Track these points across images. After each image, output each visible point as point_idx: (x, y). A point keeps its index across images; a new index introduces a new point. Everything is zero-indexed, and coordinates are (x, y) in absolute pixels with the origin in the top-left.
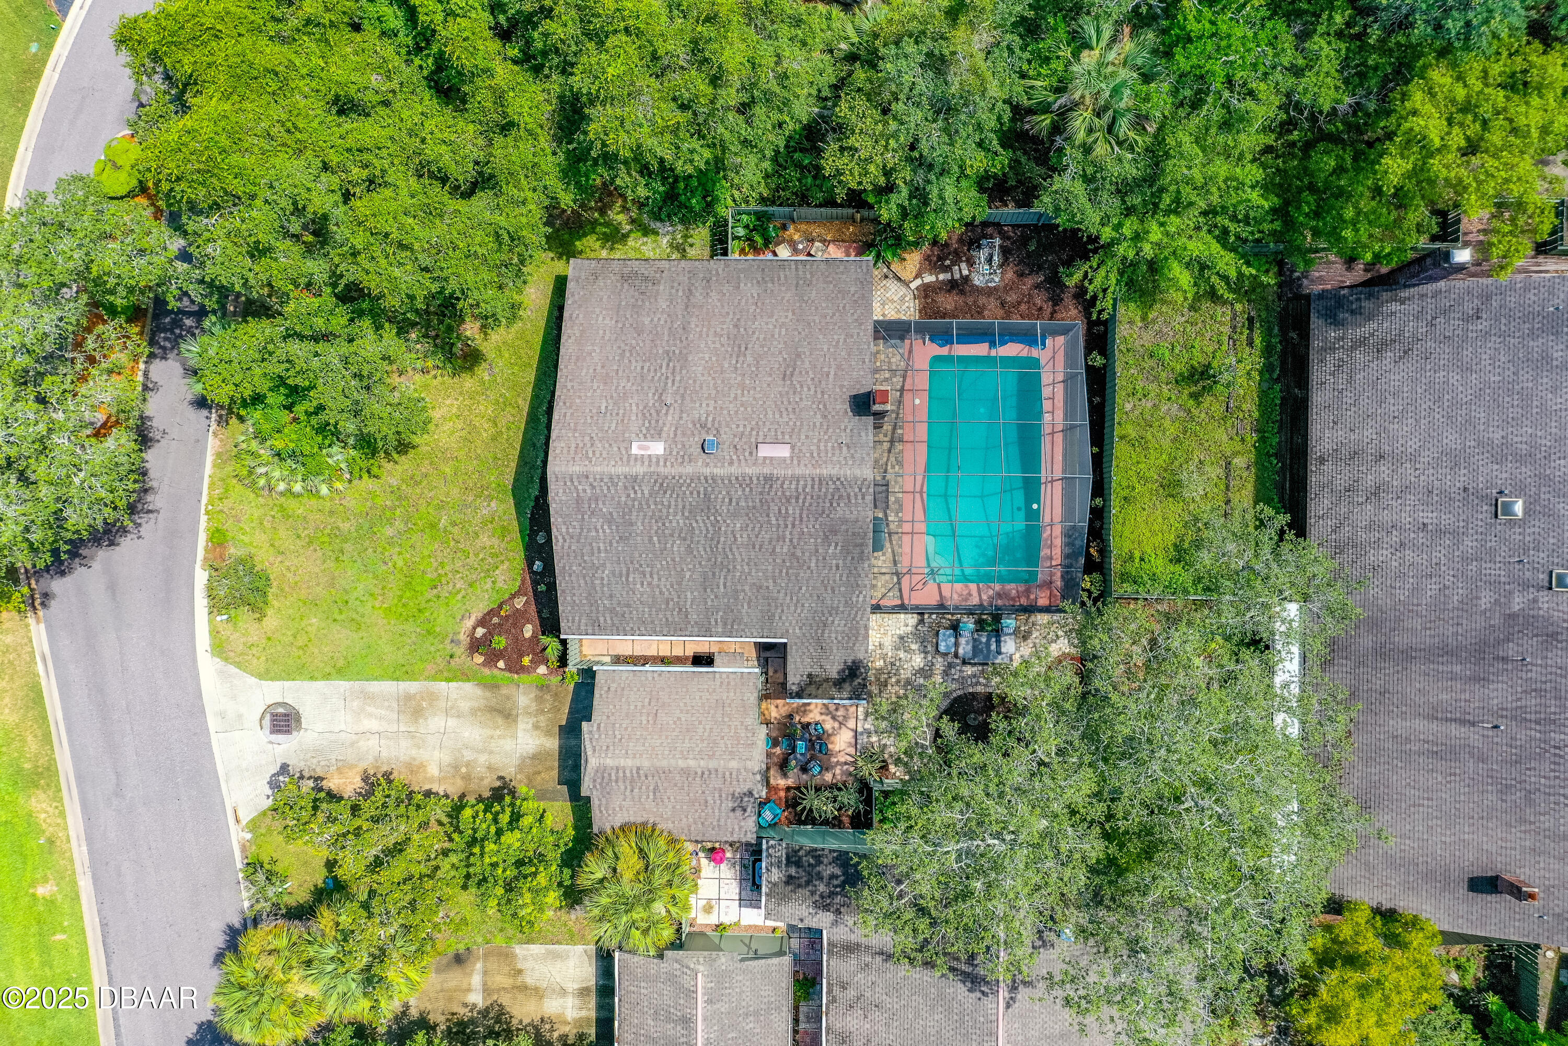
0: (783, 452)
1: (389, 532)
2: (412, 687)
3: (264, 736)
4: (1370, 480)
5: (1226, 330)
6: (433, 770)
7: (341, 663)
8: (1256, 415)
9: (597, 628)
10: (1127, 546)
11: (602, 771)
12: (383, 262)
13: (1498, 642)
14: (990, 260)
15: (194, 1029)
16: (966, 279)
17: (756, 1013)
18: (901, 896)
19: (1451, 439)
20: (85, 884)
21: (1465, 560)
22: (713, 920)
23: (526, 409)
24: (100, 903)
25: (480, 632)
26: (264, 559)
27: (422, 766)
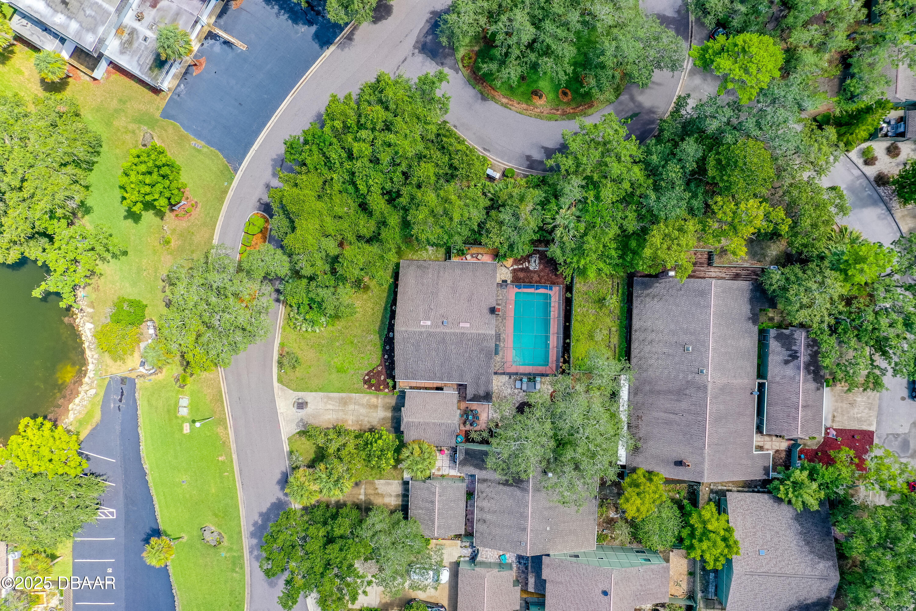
0: (468, 325)
1: (337, 344)
2: (344, 395)
3: (295, 410)
4: (649, 338)
5: (610, 286)
6: (350, 422)
7: (321, 387)
8: (619, 314)
9: (407, 378)
10: (577, 355)
11: (408, 423)
12: (351, 268)
13: (684, 389)
14: (535, 262)
15: (270, 505)
16: (528, 268)
17: (454, 501)
18: (499, 458)
19: (672, 327)
20: (235, 457)
21: (676, 364)
22: (440, 473)
23: (383, 305)
24: (239, 463)
25: (367, 378)
26: (297, 351)
27: (346, 421)
